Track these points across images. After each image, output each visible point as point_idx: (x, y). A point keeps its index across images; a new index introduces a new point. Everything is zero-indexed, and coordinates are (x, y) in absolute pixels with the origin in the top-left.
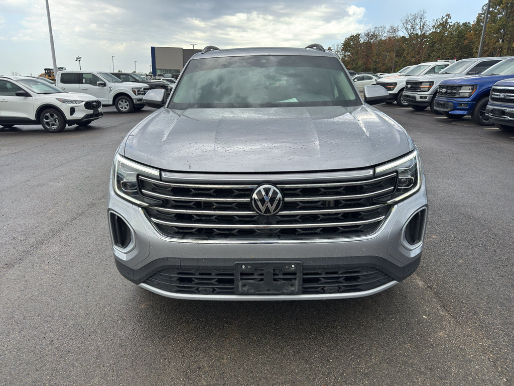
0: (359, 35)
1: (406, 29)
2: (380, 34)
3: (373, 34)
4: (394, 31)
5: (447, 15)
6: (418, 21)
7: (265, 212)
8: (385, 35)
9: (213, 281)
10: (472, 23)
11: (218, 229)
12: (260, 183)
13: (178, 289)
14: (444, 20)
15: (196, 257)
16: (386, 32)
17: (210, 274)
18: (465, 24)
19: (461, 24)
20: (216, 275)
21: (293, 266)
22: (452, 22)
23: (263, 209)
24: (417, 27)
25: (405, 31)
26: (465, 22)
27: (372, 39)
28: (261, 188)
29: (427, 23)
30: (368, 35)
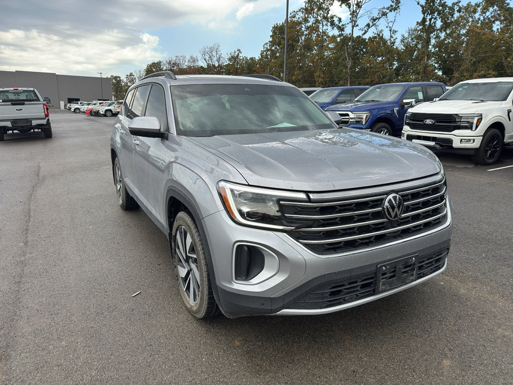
0: (160, 62)
1: (205, 59)
2: (181, 63)
3: (174, 62)
4: (194, 61)
5: (238, 50)
6: (214, 54)
7: (394, 218)
8: (186, 64)
9: (358, 288)
10: (257, 58)
11: (361, 239)
12: (388, 193)
13: (329, 303)
14: (236, 54)
15: (349, 268)
16: (187, 61)
17: (356, 282)
18: (251, 59)
19: (248, 58)
20: (361, 281)
21: (414, 259)
22: (241, 56)
23: (393, 214)
24: (215, 59)
25: (205, 62)
26: (251, 57)
27: (174, 67)
28: (391, 197)
29: (222, 55)
30: (170, 63)
